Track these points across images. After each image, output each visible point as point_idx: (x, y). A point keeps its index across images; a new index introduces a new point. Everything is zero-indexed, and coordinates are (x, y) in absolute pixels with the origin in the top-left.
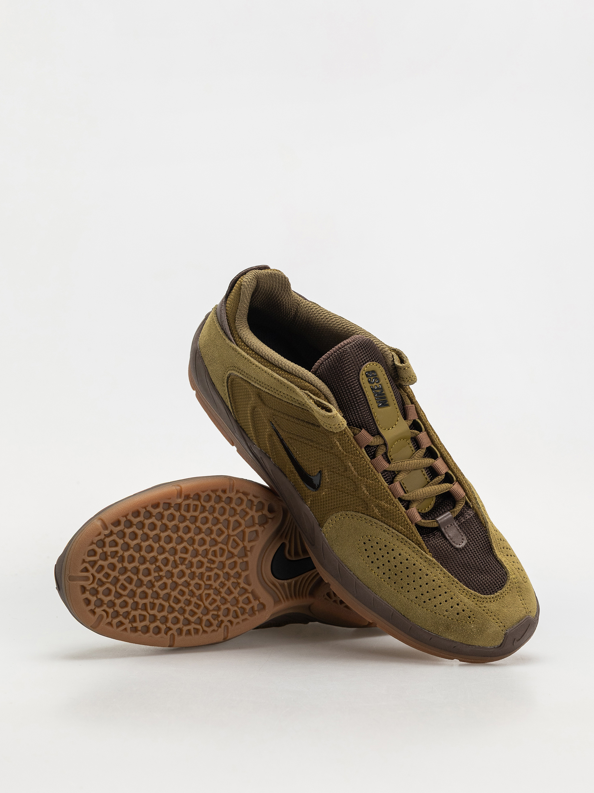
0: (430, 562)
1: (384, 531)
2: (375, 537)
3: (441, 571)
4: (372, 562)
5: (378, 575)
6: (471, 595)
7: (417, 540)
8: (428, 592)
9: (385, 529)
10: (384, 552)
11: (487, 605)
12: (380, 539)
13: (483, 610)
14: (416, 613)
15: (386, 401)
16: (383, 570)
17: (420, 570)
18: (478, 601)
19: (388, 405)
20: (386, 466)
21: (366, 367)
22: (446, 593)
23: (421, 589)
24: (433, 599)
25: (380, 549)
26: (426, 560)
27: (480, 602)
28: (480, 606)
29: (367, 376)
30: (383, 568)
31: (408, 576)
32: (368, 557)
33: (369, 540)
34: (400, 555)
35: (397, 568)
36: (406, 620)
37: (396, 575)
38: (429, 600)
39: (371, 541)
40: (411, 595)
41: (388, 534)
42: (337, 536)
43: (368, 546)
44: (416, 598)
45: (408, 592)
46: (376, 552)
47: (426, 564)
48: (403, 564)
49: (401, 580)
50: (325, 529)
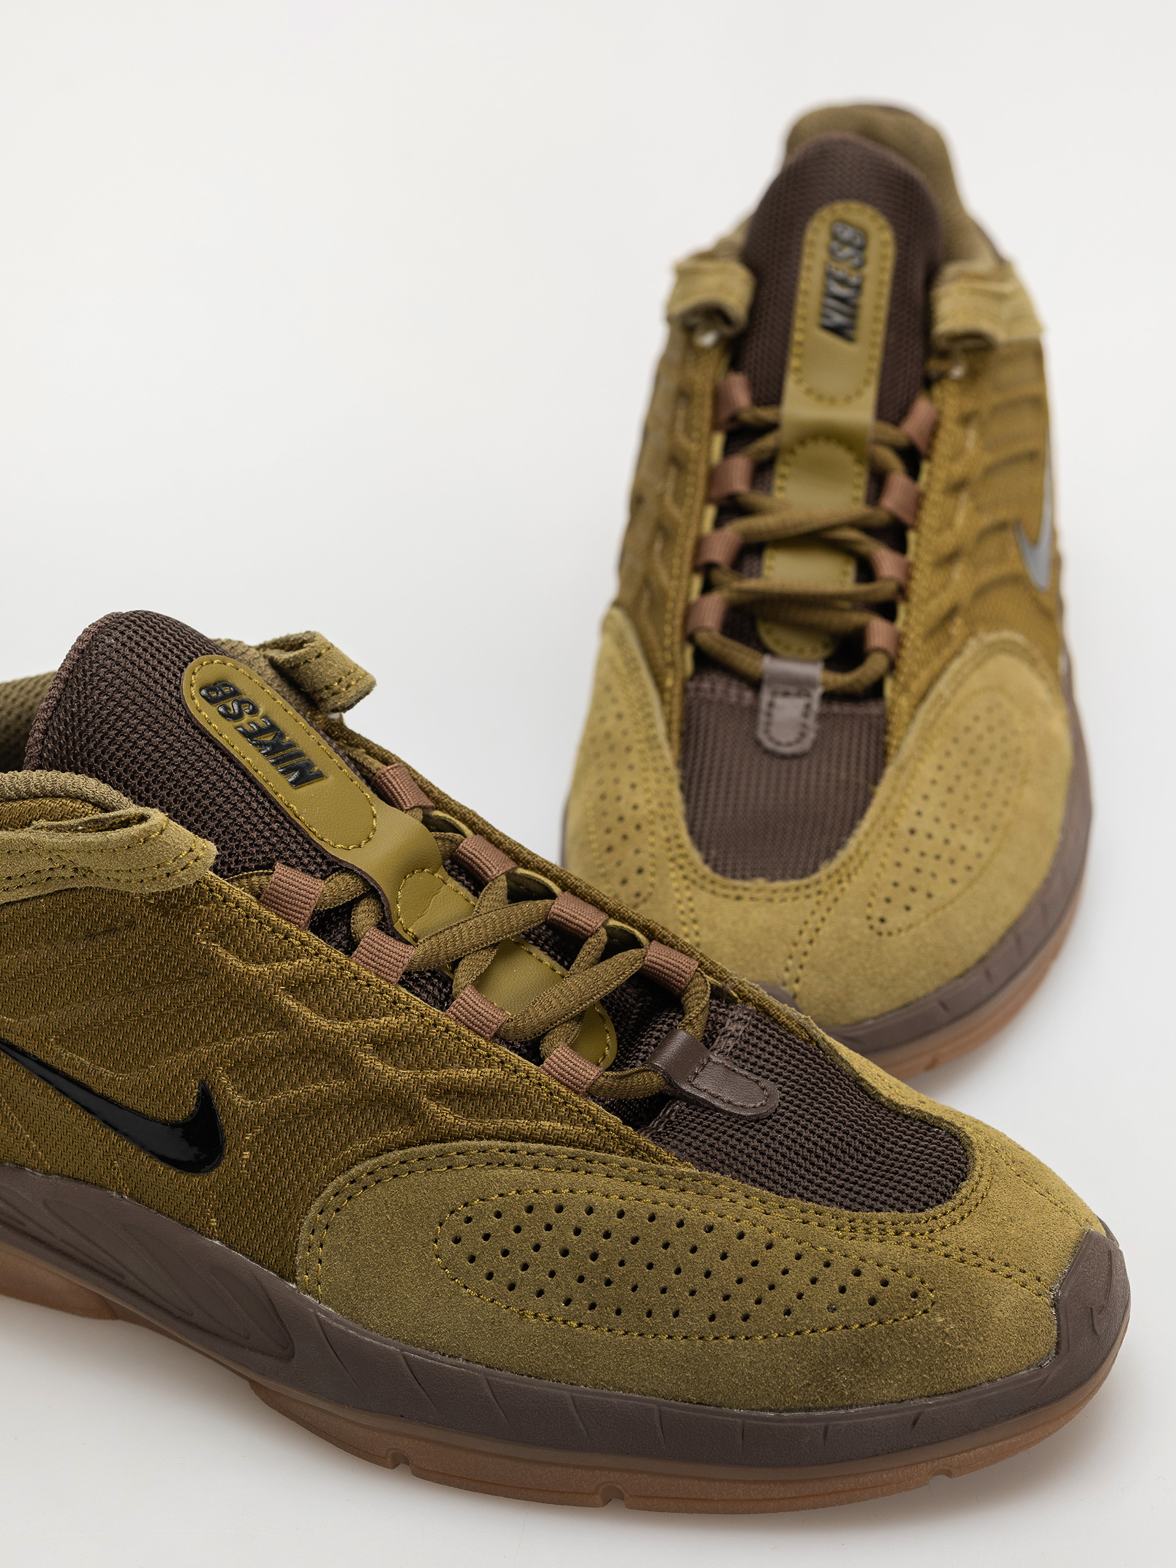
0: (698, 1183)
1: (503, 1164)
2: (483, 1200)
3: (747, 1197)
4: (512, 1287)
5: (550, 1319)
6: (882, 1226)
7: (620, 1138)
8: (740, 1281)
9: (502, 1153)
10: (534, 1232)
11: (946, 1236)
12: (501, 1195)
13: (946, 1256)
14: (735, 1368)
15: (309, 765)
16: (558, 1290)
17: (680, 1224)
18: (912, 1235)
19: (320, 776)
20: (407, 955)
21: (194, 673)
22: (798, 1257)
23: (714, 1283)
24: (768, 1296)
25: (518, 1230)
26: (682, 1183)
27: (922, 1234)
28: (930, 1245)
29: (211, 701)
30: (558, 1285)
31: (650, 1266)
32: (490, 1276)
33: (468, 1220)
34: (590, 1211)
35: (603, 1258)
36: (712, 1413)
37: (608, 1283)
38: (758, 1302)
39: (474, 1220)
40: (692, 1319)
41: (519, 1165)
42: (357, 1271)
43: (473, 1242)
44: (712, 1318)
45: (676, 1314)
46: (507, 1246)
47: (689, 1197)
48: (614, 1235)
49: (634, 1289)
50: (307, 1274)
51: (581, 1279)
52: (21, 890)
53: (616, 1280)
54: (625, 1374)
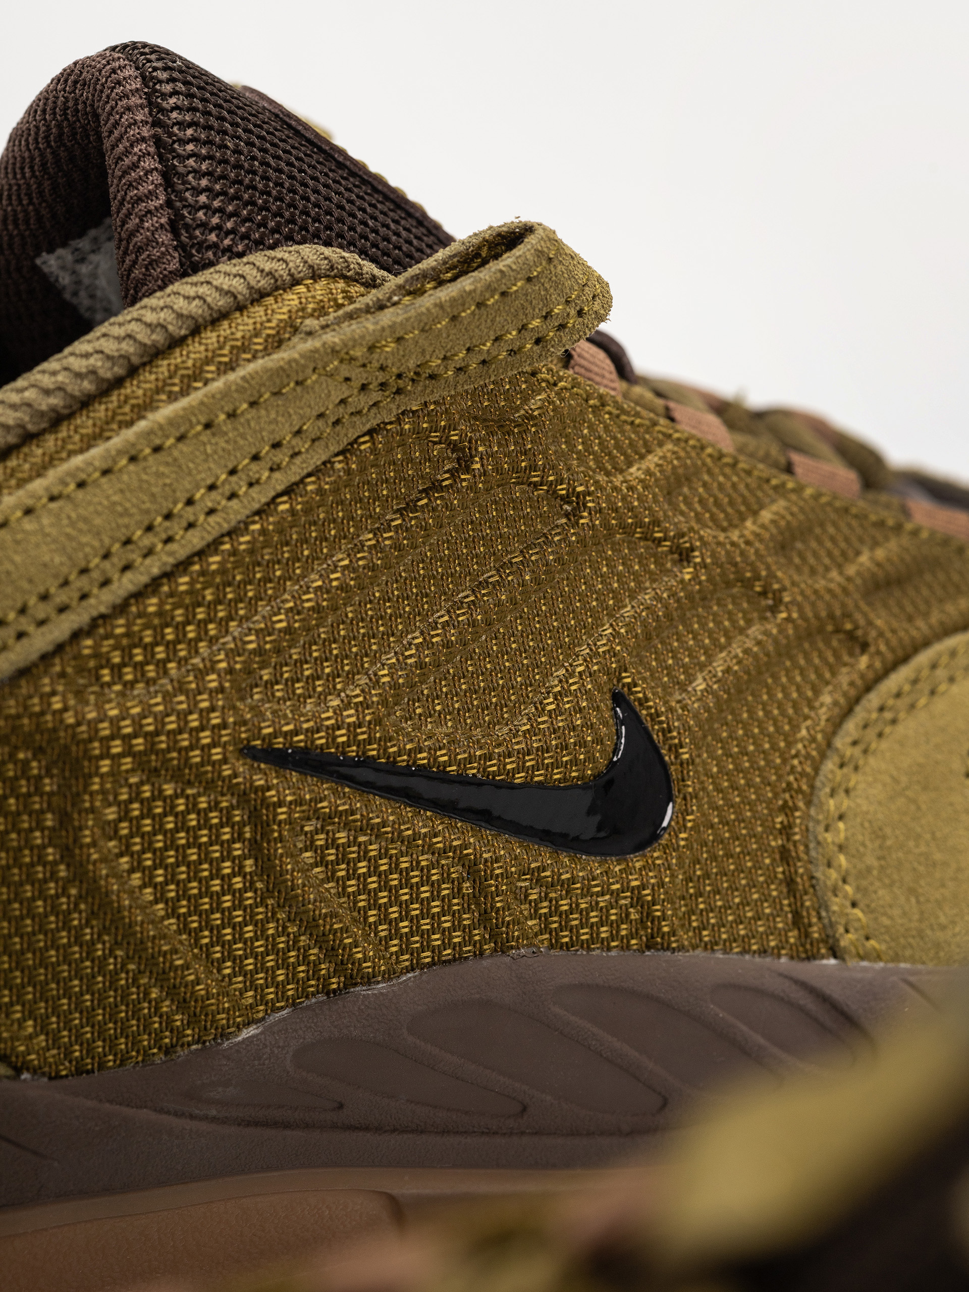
50: (849, 932)
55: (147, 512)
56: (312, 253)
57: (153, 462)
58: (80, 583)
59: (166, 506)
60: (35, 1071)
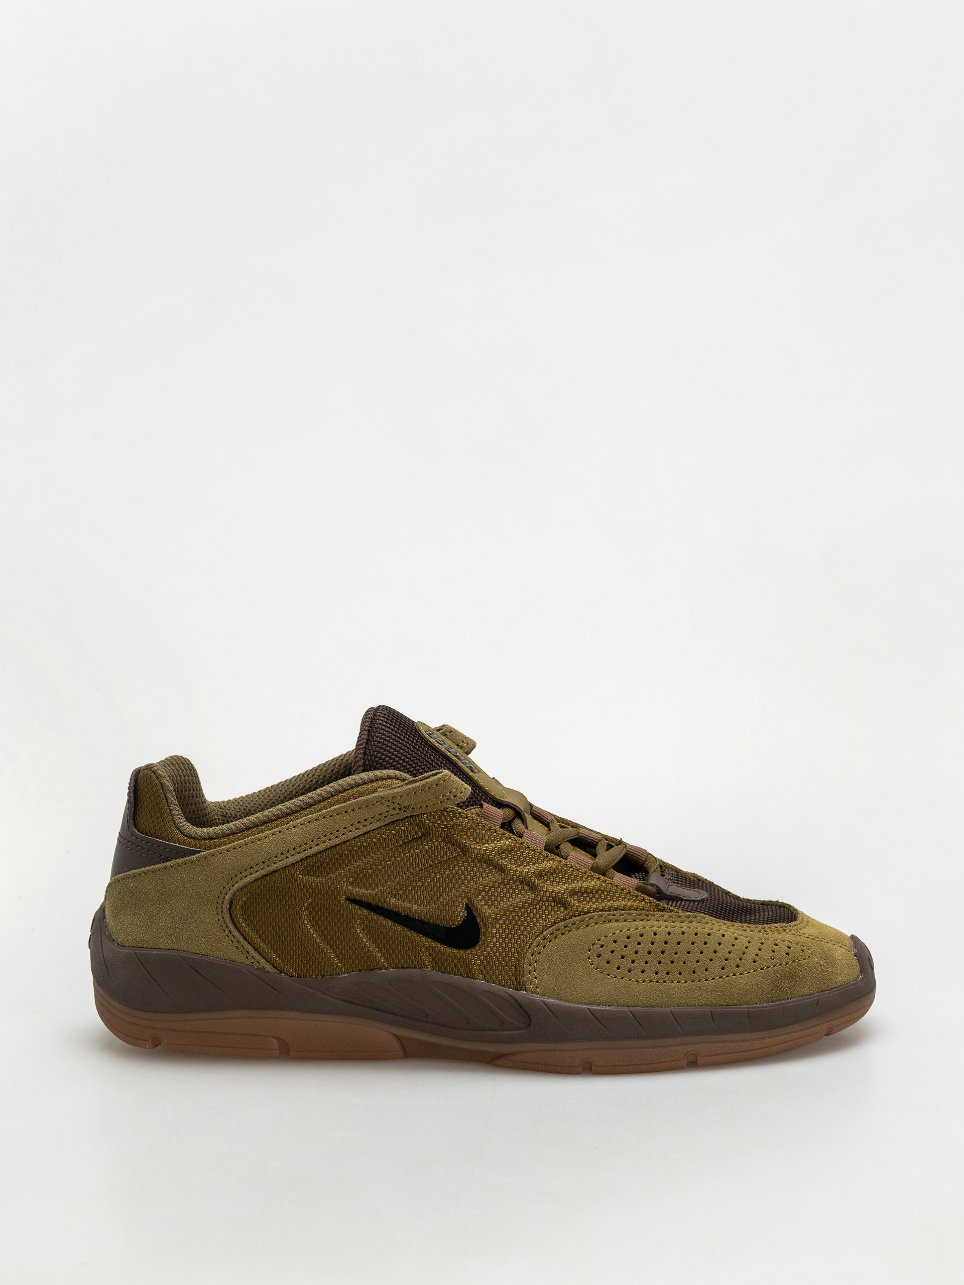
0: (696, 919)
1: (610, 921)
2: (606, 937)
5: (651, 981)
7: (656, 906)
9: (609, 917)
10: (633, 946)
11: (805, 931)
12: (614, 934)
13: (807, 938)
14: (739, 987)
16: (651, 969)
17: (696, 935)
18: (790, 931)
20: (543, 839)
22: (749, 942)
23: (719, 955)
24: (744, 957)
25: (625, 947)
26: (689, 919)
27: (794, 930)
28: (799, 934)
30: (650, 967)
31: (689, 953)
32: (618, 968)
33: (602, 946)
34: (655, 934)
35: (667, 952)
36: (733, 1008)
37: (672, 962)
38: (740, 959)
39: (605, 946)
40: (715, 970)
41: (618, 921)
42: (556, 978)
43: (607, 955)
44: (723, 969)
45: (706, 970)
46: (623, 954)
47: (694, 924)
48: (669, 942)
49: (684, 963)
50: (531, 985)
51: (660, 963)
52: (372, 824)
53: (676, 960)
54: (691, 998)
55: (325, 831)
56: (391, 772)
57: (329, 819)
58: (304, 847)
59: (331, 831)
60: (286, 974)
